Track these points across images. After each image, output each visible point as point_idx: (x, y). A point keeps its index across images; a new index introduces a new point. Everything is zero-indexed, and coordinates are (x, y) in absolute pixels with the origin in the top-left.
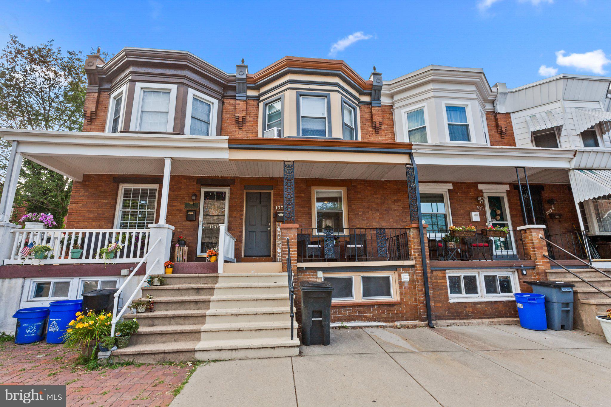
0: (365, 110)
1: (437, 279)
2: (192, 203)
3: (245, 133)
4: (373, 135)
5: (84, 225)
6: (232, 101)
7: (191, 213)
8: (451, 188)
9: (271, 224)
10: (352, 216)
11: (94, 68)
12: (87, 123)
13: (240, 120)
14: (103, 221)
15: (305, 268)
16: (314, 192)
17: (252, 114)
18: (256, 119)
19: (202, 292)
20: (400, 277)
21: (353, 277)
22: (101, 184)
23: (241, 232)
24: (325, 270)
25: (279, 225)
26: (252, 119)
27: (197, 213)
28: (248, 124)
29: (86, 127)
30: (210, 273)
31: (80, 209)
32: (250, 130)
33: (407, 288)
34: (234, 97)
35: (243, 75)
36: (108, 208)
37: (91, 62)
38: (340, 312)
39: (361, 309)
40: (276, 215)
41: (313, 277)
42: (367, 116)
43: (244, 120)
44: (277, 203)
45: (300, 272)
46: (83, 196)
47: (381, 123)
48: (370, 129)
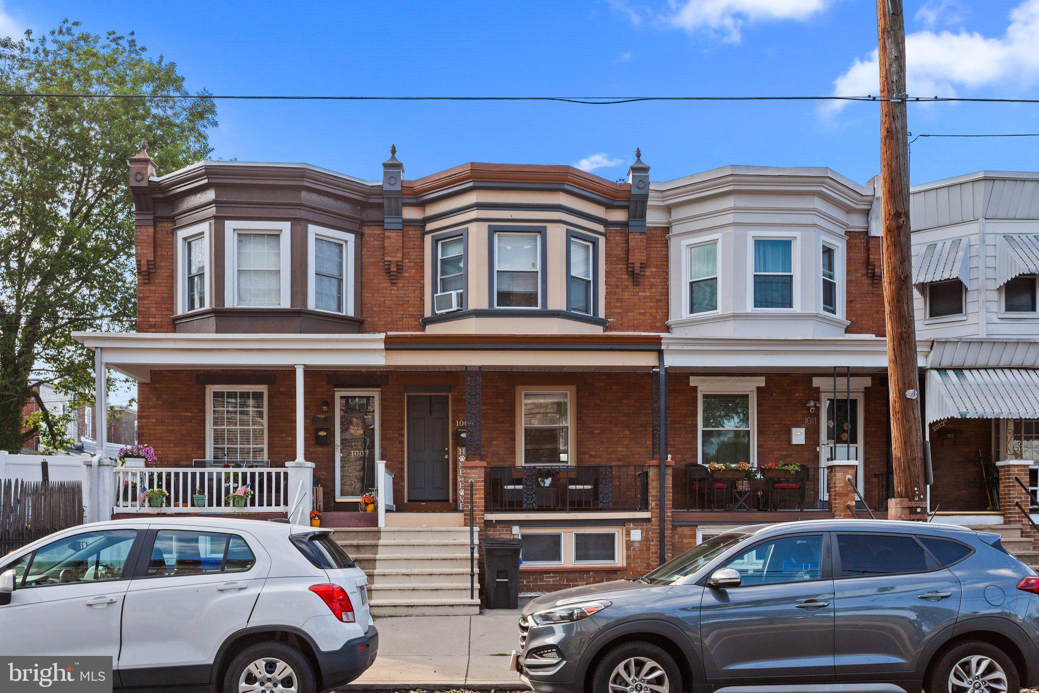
0: (617, 238)
1: (682, 538)
2: (322, 416)
3: (402, 292)
4: (629, 287)
5: (164, 453)
6: (377, 231)
7: (322, 433)
8: (763, 384)
9: (448, 449)
10: (583, 436)
11: (145, 184)
12: (143, 281)
13: (393, 269)
14: (190, 446)
15: (494, 521)
16: (521, 394)
17: (413, 254)
18: (420, 264)
19: (363, 550)
20: (628, 534)
21: (563, 533)
22: (178, 386)
23: (403, 463)
24: (522, 524)
25: (462, 451)
26: (412, 264)
27: (332, 434)
28: (406, 274)
29: (142, 288)
30: (368, 526)
31: (153, 428)
32: (410, 285)
33: (637, 549)
34: (381, 223)
35: (395, 184)
36: (194, 425)
37: (140, 173)
38: (542, 580)
39: (571, 576)
40: (456, 435)
41: (506, 534)
42: (619, 252)
43: (400, 268)
44: (459, 415)
45: (487, 527)
46: (155, 407)
47: (643, 266)
48: (623, 276)
